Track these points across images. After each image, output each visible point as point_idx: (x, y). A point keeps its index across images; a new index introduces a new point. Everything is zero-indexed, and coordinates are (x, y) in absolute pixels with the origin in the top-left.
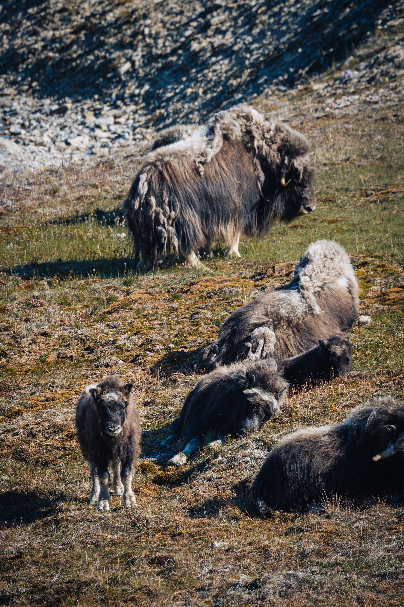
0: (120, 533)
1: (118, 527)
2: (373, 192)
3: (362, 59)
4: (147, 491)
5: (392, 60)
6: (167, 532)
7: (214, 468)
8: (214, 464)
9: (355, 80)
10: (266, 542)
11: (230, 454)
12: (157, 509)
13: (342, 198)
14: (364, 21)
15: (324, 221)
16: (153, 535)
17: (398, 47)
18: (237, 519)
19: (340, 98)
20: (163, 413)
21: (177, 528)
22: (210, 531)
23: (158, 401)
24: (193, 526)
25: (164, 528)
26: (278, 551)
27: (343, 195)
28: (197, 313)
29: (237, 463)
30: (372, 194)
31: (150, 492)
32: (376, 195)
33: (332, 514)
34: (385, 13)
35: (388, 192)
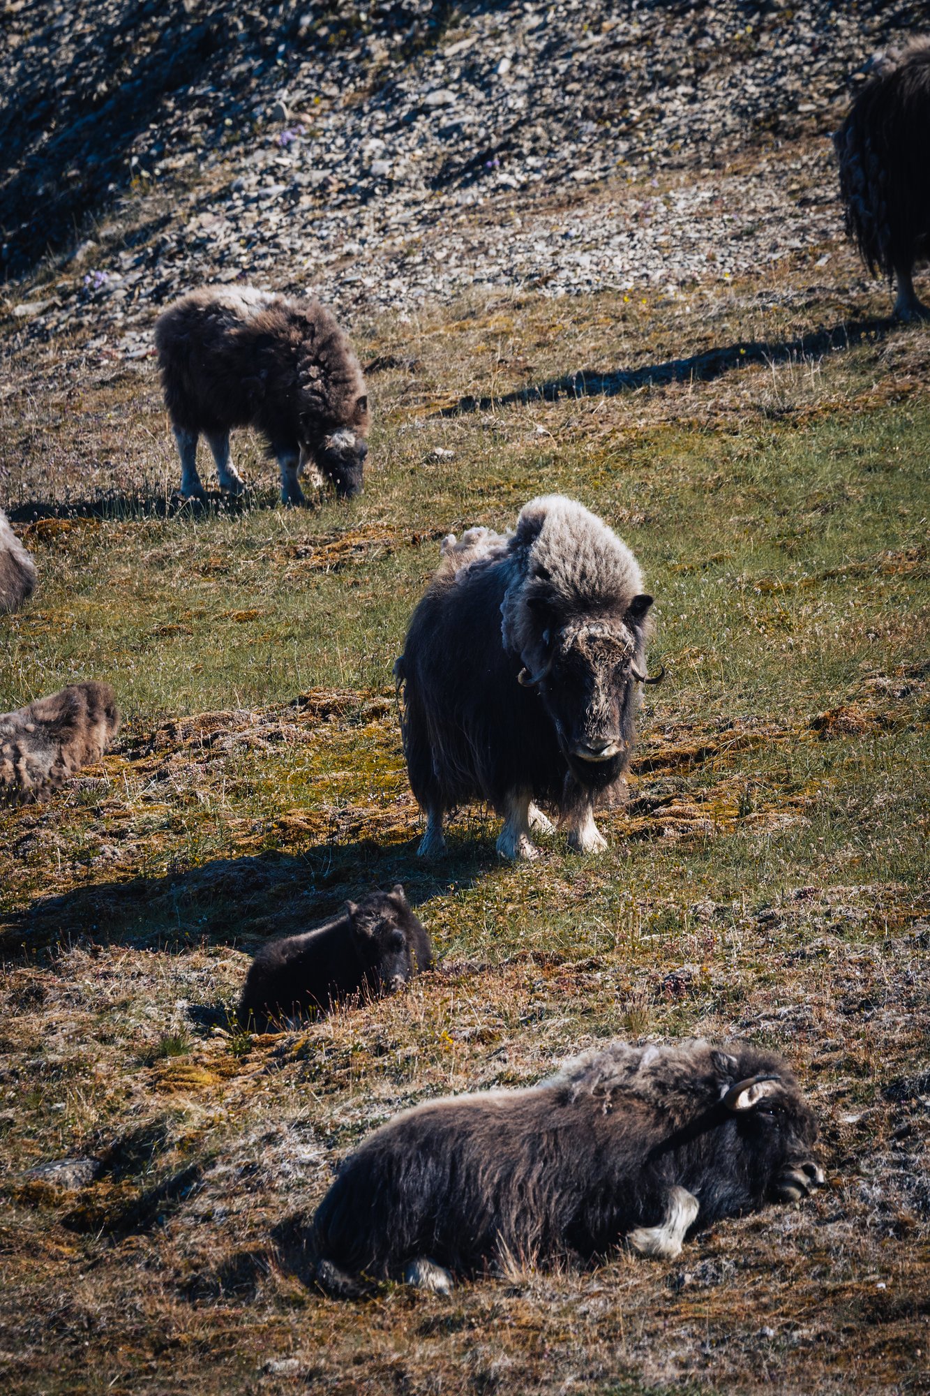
0: (31, 1348)
1: (21, 1334)
2: (310, 548)
3: (116, 245)
4: (53, 1248)
5: (200, 245)
6: (144, 1341)
7: (210, 1192)
8: (209, 1180)
9: (121, 294)
10: (395, 1356)
11: (242, 1157)
12: (106, 1290)
13: (244, 564)
14: (91, 161)
15: (224, 618)
16: (113, 1350)
17: (205, 218)
18: (299, 1304)
19: (122, 336)
20: (36, 1068)
21: (165, 1331)
22: (244, 1334)
23: (15, 1042)
24: (201, 1324)
25: (136, 1332)
26: (427, 1374)
27: (243, 556)
28: (29, 837)
29: (264, 1177)
30: (307, 551)
31: (61, 1248)
32: (319, 553)
33: (524, 1284)
34: (143, 141)
35: (345, 547)
